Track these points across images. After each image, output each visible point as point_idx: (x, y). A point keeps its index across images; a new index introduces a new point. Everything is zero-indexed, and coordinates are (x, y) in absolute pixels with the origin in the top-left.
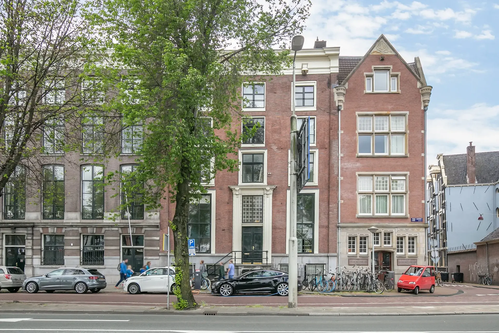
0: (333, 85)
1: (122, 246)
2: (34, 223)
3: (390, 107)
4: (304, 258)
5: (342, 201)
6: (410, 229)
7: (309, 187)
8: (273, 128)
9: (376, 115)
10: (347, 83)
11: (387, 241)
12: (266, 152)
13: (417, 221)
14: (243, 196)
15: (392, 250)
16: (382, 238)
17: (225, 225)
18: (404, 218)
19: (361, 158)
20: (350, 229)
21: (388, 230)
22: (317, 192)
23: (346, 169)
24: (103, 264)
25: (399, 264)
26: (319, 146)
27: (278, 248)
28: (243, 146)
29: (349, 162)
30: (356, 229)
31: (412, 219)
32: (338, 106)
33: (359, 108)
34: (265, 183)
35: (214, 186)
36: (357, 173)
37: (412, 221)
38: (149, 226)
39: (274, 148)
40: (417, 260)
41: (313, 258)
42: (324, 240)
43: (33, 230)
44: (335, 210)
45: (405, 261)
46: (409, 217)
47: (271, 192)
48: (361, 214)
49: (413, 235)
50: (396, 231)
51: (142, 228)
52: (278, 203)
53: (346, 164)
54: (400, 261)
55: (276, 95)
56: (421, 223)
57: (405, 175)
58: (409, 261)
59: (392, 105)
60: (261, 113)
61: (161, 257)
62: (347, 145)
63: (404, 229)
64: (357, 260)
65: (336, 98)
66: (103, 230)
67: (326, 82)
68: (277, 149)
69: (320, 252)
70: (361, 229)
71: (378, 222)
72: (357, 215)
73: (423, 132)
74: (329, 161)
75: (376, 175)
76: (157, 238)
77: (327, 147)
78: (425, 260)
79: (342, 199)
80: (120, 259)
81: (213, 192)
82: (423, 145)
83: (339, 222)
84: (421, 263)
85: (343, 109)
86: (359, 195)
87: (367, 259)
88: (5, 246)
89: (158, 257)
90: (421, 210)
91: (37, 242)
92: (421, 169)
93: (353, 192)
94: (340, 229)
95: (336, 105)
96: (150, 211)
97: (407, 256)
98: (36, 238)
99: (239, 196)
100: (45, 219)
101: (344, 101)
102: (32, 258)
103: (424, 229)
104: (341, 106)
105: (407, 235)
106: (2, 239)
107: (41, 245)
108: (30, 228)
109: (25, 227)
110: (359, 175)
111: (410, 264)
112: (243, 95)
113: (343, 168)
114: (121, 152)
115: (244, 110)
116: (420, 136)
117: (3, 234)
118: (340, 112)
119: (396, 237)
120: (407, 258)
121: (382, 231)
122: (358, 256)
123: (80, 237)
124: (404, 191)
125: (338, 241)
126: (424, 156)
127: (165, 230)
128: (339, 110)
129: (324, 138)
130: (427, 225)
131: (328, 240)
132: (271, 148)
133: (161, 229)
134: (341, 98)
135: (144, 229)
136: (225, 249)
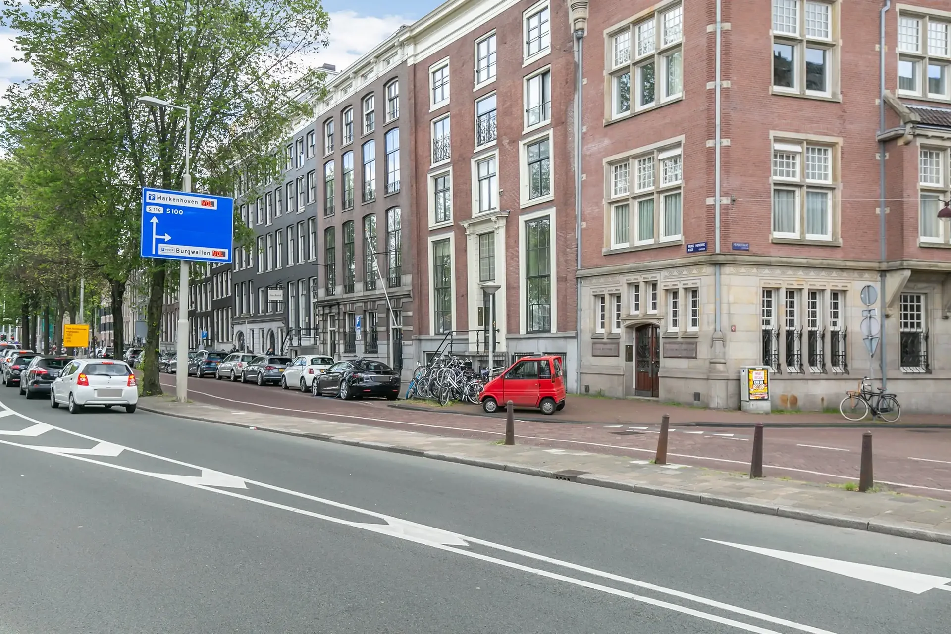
1: (391, 326)
2: (338, 299)
4: (540, 342)
5: (584, 225)
6: (685, 272)
7: (544, 205)
8: (504, 107)
9: (635, 23)
12: (497, 152)
13: (696, 249)
14: (480, 235)
15: (654, 322)
16: (645, 293)
17: (463, 288)
18: (675, 246)
19: (609, 127)
20: (594, 280)
21: (650, 277)
22: (552, 212)
23: (590, 156)
24: (376, 352)
25: (665, 355)
26: (554, 123)
27: (513, 323)
28: (477, 149)
29: (593, 141)
30: (602, 280)
31: (687, 246)
32: (576, 31)
33: (608, 22)
34: (498, 208)
35: (453, 224)
36: (605, 160)
38: (405, 296)
39: (505, 142)
40: (696, 343)
41: (550, 341)
42: (563, 305)
43: (339, 309)
44: (574, 244)
45: (677, 347)
46: (683, 243)
47: (503, 223)
48: (615, 246)
49: (691, 284)
50: (661, 278)
51: (400, 299)
52: (512, 242)
53: (590, 145)
54: (667, 346)
55: (507, 45)
56: (704, 253)
57: (678, 145)
58: (683, 346)
60: (492, 86)
61: (414, 342)
62: (590, 106)
63: (675, 272)
64: (602, 346)
65: (572, 16)
66: (377, 303)
68: (509, 143)
69: (558, 329)
70: (610, 279)
71: (632, 260)
72: (604, 250)
73: (710, 28)
74: (565, 148)
75: (635, 157)
76: (410, 313)
77: (563, 119)
78: (712, 347)
79: (583, 220)
80: (388, 345)
81: (451, 235)
82: (711, 59)
83: (579, 268)
84: (704, 351)
85: (586, 34)
86: (613, 207)
87: (618, 344)
88: (329, 329)
89: (411, 342)
90: (704, 223)
91: (342, 322)
92: (704, 123)
93: (598, 204)
94: (581, 283)
95: (572, 31)
96: (405, 274)
97: (680, 335)
98: (341, 318)
99: (472, 237)
100: (346, 293)
101: (587, 16)
102: (339, 344)
103: (708, 270)
104: (582, 30)
105: (680, 286)
106: (327, 321)
107: (345, 327)
108: (337, 306)
109: (334, 305)
110: (610, 164)
111: (684, 354)
112: (479, 61)
113: (586, 155)
114: (387, 192)
115: (477, 87)
116: (704, 41)
117: (327, 314)
118: (581, 41)
119: (663, 293)
120: (679, 340)
121: (640, 278)
122: (605, 337)
123: (365, 315)
124: (679, 182)
125: (579, 307)
126: (713, 87)
127: (416, 300)
128: (578, 39)
129: (560, 103)
130: (715, 258)
131: (566, 304)
132: (503, 145)
133: (413, 299)
134: (580, 13)
135: (401, 301)
136: (464, 327)
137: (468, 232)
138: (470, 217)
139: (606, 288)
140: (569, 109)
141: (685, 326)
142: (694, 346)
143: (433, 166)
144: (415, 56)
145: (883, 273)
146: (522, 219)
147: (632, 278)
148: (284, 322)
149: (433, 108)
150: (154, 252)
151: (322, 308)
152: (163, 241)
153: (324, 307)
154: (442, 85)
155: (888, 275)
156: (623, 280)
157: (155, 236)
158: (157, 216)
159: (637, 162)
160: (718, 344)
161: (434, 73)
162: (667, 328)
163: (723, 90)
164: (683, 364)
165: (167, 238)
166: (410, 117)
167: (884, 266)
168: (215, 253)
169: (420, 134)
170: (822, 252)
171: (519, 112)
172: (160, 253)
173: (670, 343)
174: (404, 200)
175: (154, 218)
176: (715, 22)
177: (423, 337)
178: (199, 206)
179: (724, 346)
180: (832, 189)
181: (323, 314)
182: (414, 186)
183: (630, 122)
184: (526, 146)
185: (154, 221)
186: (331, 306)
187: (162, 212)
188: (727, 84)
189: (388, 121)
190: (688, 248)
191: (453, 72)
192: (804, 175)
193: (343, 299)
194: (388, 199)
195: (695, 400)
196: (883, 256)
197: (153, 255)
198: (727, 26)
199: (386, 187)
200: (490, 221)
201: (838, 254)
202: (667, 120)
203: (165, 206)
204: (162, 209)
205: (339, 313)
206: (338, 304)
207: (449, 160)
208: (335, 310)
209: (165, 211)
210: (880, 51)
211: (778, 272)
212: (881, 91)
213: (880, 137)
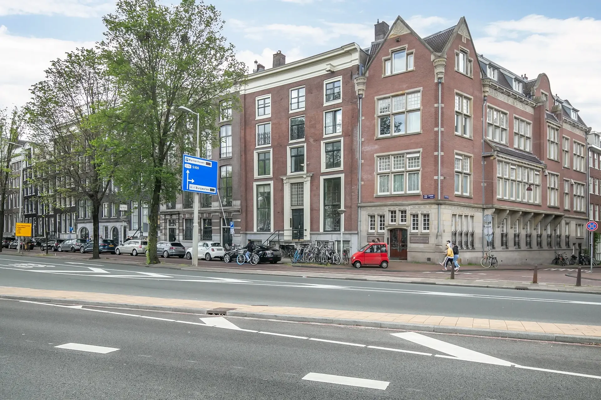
0: (354, 77)
1: (222, 227)
2: (178, 211)
3: (405, 86)
4: (334, 236)
5: (363, 183)
6: (422, 207)
7: (337, 172)
8: (311, 123)
9: (393, 96)
10: (368, 71)
11: (404, 219)
12: (305, 145)
13: (428, 198)
14: (291, 184)
15: (405, 228)
16: (399, 215)
17: (279, 209)
18: (416, 196)
19: (379, 140)
20: (369, 208)
21: (402, 208)
22: (342, 176)
23: (366, 152)
24: (211, 240)
25: (411, 242)
26: (343, 134)
27: (315, 227)
28: (291, 142)
29: (368, 146)
30: (373, 208)
31: (424, 196)
32: (359, 95)
33: (377, 93)
34: (305, 172)
35: (272, 177)
36: (375, 155)
37: (424, 198)
38: (235, 211)
39: (311, 140)
41: (340, 235)
42: (349, 219)
43: (179, 216)
44: (356, 191)
45: (417, 238)
46: (421, 194)
47: (309, 179)
48: (380, 194)
49: (425, 212)
50: (409, 209)
51: (231, 212)
52: (315, 188)
53: (366, 147)
54: (412, 238)
55: (313, 95)
56: (433, 199)
57: (419, 152)
58: (421, 238)
59: (407, 84)
60: (302, 112)
61: (241, 235)
62: (367, 129)
63: (417, 207)
65: (357, 88)
66: (212, 214)
67: (349, 75)
68: (313, 141)
69: (345, 229)
70: (378, 208)
71: (393, 200)
72: (375, 195)
73: (436, 105)
74: (352, 147)
75: (392, 155)
76: (239, 220)
77: (350, 134)
78: (437, 238)
79: (362, 180)
80: (220, 236)
81: (272, 183)
82: (437, 119)
83: (360, 202)
84: (432, 240)
85: (364, 97)
86: (379, 176)
87: (383, 237)
88: (168, 227)
89: (240, 235)
90: (433, 187)
91: (181, 224)
92: (433, 144)
93: (372, 173)
94: (361, 209)
95: (357, 94)
96: (235, 200)
97: (419, 233)
98: (181, 221)
99: (287, 184)
100: (185, 208)
101: (365, 89)
102: (179, 235)
103: (436, 206)
104: (362, 94)
105: (419, 213)
106: (167, 222)
107: (183, 226)
108: (178, 215)
109: (175, 214)
110: (378, 157)
111: (422, 242)
112: (291, 99)
113: (364, 151)
114: (221, 158)
115: (291, 112)
116: (433, 110)
117: (167, 219)
118: (361, 100)
119: (409, 215)
120: (419, 235)
121: (397, 209)
122: (376, 233)
123: (201, 220)
124: (419, 168)
125: (359, 220)
126: (437, 130)
127: (244, 214)
128: (360, 98)
129: (348, 127)
130: (439, 201)
131: (351, 219)
132: (309, 141)
133: (242, 213)
134: (361, 87)
135: (232, 214)
136: (280, 227)
137: (285, 182)
138: (285, 174)
139: (376, 212)
140: (354, 130)
141: (421, 230)
142: (427, 238)
143: (257, 147)
144: (245, 90)
145: (484, 209)
146: (322, 178)
147: (392, 208)
148: (128, 222)
149: (257, 118)
150: (187, 189)
151: (164, 216)
152: (190, 183)
153: (165, 215)
154: (264, 107)
155: (485, 210)
156: (387, 209)
157: (188, 180)
158: (189, 169)
159: (393, 157)
160: (440, 238)
161: (258, 100)
162: (411, 230)
163: (442, 132)
164: (421, 246)
165: (193, 181)
166: (241, 120)
167: (485, 207)
168: (211, 190)
169: (248, 131)
170: (467, 200)
171: (321, 127)
172: (190, 189)
173: (413, 237)
174: (235, 161)
175: (188, 170)
176: (439, 103)
177: (248, 232)
178: (205, 165)
179: (442, 238)
180: (470, 175)
181: (165, 219)
182: (243, 156)
183: (391, 139)
184: (324, 144)
185: (188, 172)
186: (171, 215)
187: (191, 168)
188: (443, 129)
189: (221, 121)
190: (424, 197)
191: (273, 102)
192: (463, 168)
193: (182, 211)
194: (222, 161)
195: (428, 261)
196: (484, 202)
198: (443, 105)
199: (220, 154)
200: (302, 177)
201: (472, 201)
202: (412, 141)
203: (192, 164)
204: (191, 166)
205: (179, 219)
206: (179, 214)
207: (270, 145)
208: (174, 217)
209: (192, 167)
210: (483, 121)
211: (456, 208)
212: (483, 137)
213: (483, 155)
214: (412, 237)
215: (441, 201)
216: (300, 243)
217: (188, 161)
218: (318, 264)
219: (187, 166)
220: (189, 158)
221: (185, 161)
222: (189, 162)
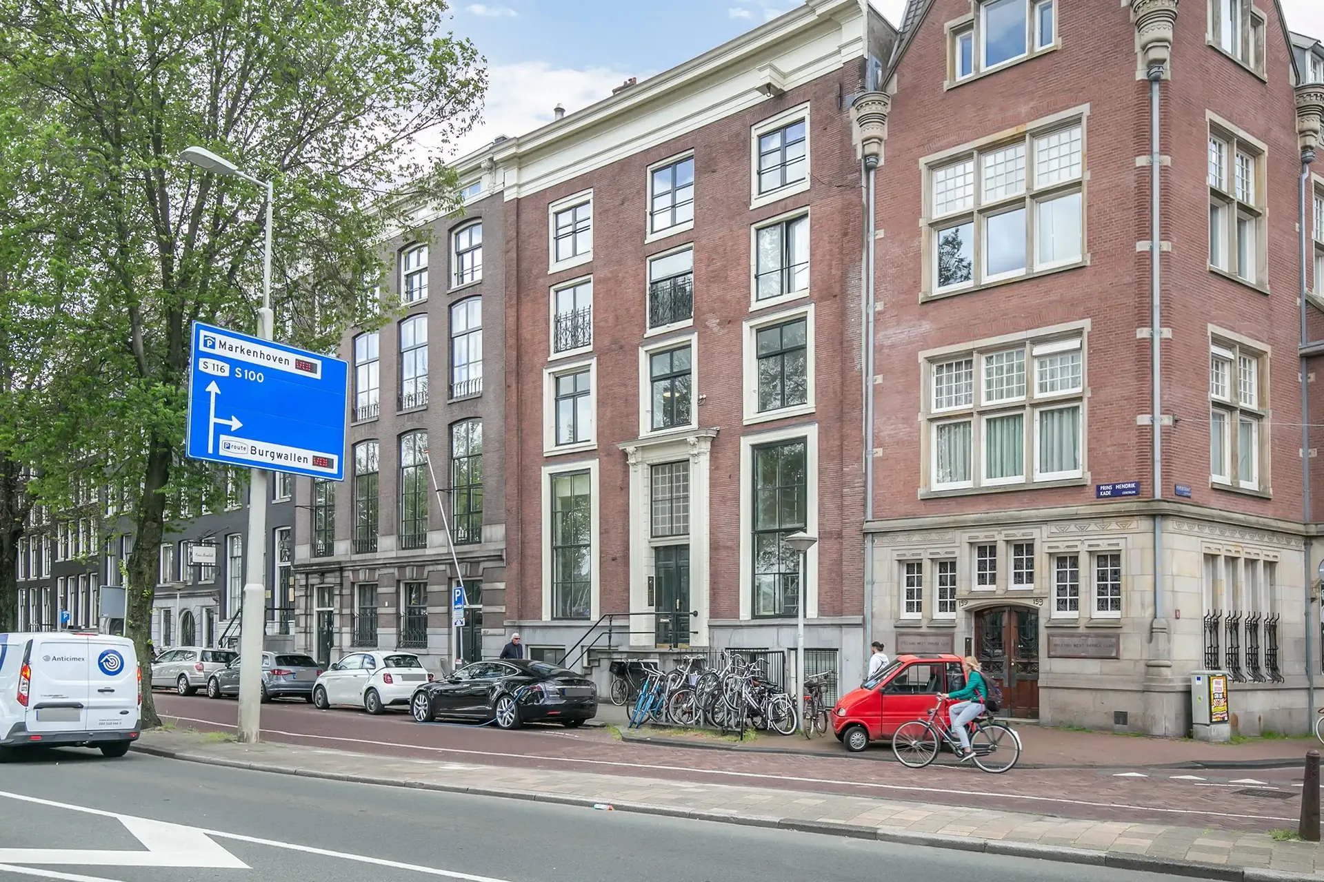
0: (849, 99)
2: (339, 563)
3: (1024, 109)
4: (785, 633)
5: (880, 452)
6: (1093, 527)
7: (794, 421)
8: (711, 268)
9: (983, 150)
10: (896, 76)
11: (1025, 572)
12: (694, 338)
13: (1116, 493)
14: (652, 466)
15: (1030, 603)
16: (1005, 559)
17: (615, 550)
18: (1075, 488)
19: (933, 305)
20: (901, 538)
21: (1018, 534)
22: (811, 432)
23: (892, 346)
24: (425, 646)
25: (1052, 653)
26: (816, 295)
27: (724, 604)
28: (650, 333)
29: (898, 324)
30: (916, 537)
31: (1098, 487)
32: (865, 157)
33: (927, 145)
34: (695, 424)
35: (596, 447)
36: (922, 356)
37: (1099, 497)
38: (489, 558)
39: (713, 322)
40: (1118, 636)
41: (804, 630)
42: (834, 575)
43: (342, 577)
44: (858, 482)
45: (1076, 640)
46: (1089, 483)
47: (706, 447)
48: (936, 487)
49: (1104, 546)
50: (1045, 535)
51: (479, 562)
52: (724, 477)
53: (890, 332)
54: (1057, 640)
55: (716, 175)
56: (1134, 499)
57: (1078, 333)
58: (1090, 641)
59: (1032, 99)
60: (685, 236)
62: (893, 271)
63: (1072, 527)
64: (918, 639)
65: (858, 134)
66: (427, 569)
67: (832, 96)
68: (719, 324)
69: (821, 612)
70: (933, 536)
71: (984, 508)
72: (921, 492)
73: (1141, 161)
74: (842, 334)
75: (982, 351)
76: (502, 586)
77: (837, 290)
78: (1150, 640)
79: (878, 443)
80: (450, 634)
81: (593, 465)
82: (1143, 207)
83: (870, 518)
84: (1133, 648)
85: (882, 162)
86: (934, 426)
87: (952, 636)
88: (316, 609)
89: (501, 631)
90: (1133, 454)
91: (347, 600)
92: (1132, 302)
93: (910, 419)
94: (873, 541)
95: (859, 156)
96: (491, 523)
97: (1082, 624)
98: (346, 592)
99: (639, 467)
100: (357, 553)
101: (885, 137)
102: (340, 633)
103: (1145, 524)
104: (876, 155)
105: (1083, 549)
106: (312, 596)
107: (352, 607)
108: (338, 574)
109: (332, 571)
110: (931, 360)
111: (1092, 652)
112: (653, 199)
113: (882, 346)
114: (451, 397)
115: (650, 238)
116: (1130, 180)
117: (313, 585)
118: (872, 174)
119: (1046, 558)
120: (1082, 630)
121: (999, 537)
122: (925, 626)
123: (398, 587)
124: (1079, 390)
125: (868, 577)
126: (1147, 249)
127: (515, 565)
128: (868, 169)
129: (830, 266)
130: (1155, 506)
131: (840, 575)
132: (707, 327)
133: (508, 563)
134: (875, 130)
135: (482, 565)
136: (617, 607)
137: (631, 460)
138: (634, 436)
139: (926, 549)
140: (851, 275)
141: (1089, 610)
142: (1114, 640)
143: (554, 356)
144: (520, 186)
145: (1308, 539)
146: (746, 443)
147: (982, 536)
148: (217, 597)
149: (554, 268)
150: (210, 451)
151: (304, 576)
152: (226, 430)
153: (307, 574)
154: (574, 232)
155: (1315, 543)
156: (963, 537)
157: (213, 420)
158: (219, 380)
159: (983, 361)
160: (1161, 637)
161: (557, 214)
162: (1050, 612)
163: (1164, 255)
164: (1092, 668)
165: (236, 424)
166: (507, 279)
167: (1313, 530)
168: (319, 461)
169: (527, 308)
170: (1255, 507)
171: (743, 277)
172: (222, 452)
173: (1062, 635)
174: (492, 409)
175: (213, 383)
176: (1151, 153)
177: (525, 622)
178: (291, 368)
179: (1169, 641)
180: (1259, 417)
181: (306, 586)
182: (514, 387)
183: (975, 298)
184: (754, 331)
185: (213, 388)
186: (322, 574)
187: (227, 374)
188: (1167, 246)
189: (454, 286)
190: (1098, 490)
191: (600, 214)
192: (1235, 393)
193: (351, 561)
194: (454, 407)
195: (1117, 722)
196: (1308, 512)
197: (209, 456)
198: (1167, 160)
199: (451, 388)
200: (684, 442)
201: (1269, 510)
202: (1053, 297)
203: (233, 363)
204: (227, 367)
205: (341, 584)
206: (341, 570)
207: (590, 348)
208: (331, 579)
209: (232, 371)
210: (1300, 233)
211: (1217, 532)
212: (1301, 288)
213: (1304, 351)
214: (1053, 635)
215: (1166, 506)
216: (675, 657)
217: (213, 347)
218: (716, 732)
219: (209, 367)
220: (219, 337)
221: (202, 348)
222: (218, 351)
